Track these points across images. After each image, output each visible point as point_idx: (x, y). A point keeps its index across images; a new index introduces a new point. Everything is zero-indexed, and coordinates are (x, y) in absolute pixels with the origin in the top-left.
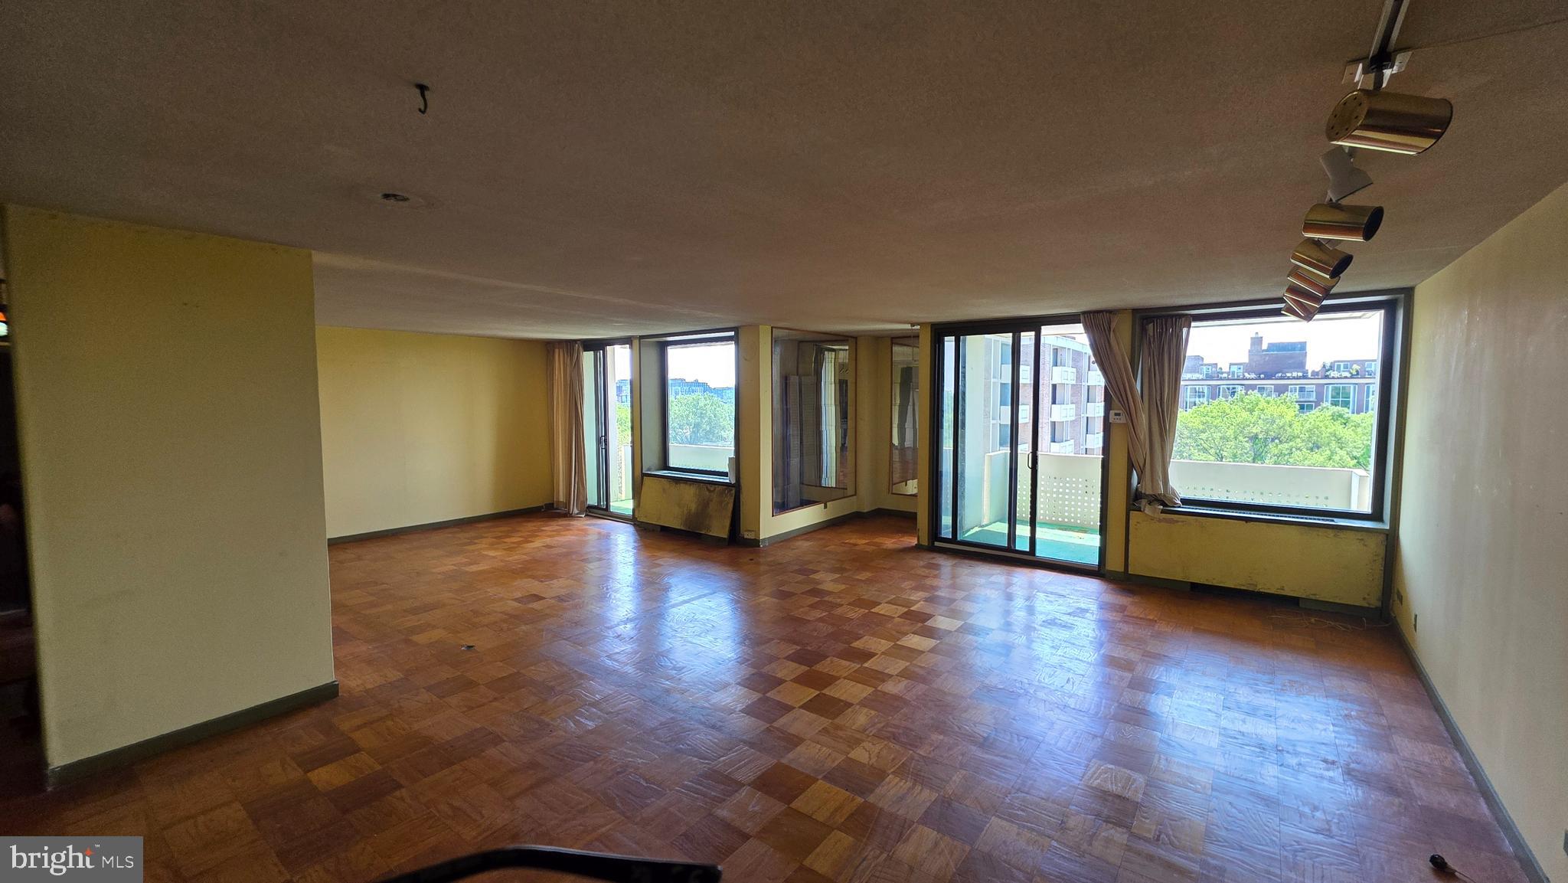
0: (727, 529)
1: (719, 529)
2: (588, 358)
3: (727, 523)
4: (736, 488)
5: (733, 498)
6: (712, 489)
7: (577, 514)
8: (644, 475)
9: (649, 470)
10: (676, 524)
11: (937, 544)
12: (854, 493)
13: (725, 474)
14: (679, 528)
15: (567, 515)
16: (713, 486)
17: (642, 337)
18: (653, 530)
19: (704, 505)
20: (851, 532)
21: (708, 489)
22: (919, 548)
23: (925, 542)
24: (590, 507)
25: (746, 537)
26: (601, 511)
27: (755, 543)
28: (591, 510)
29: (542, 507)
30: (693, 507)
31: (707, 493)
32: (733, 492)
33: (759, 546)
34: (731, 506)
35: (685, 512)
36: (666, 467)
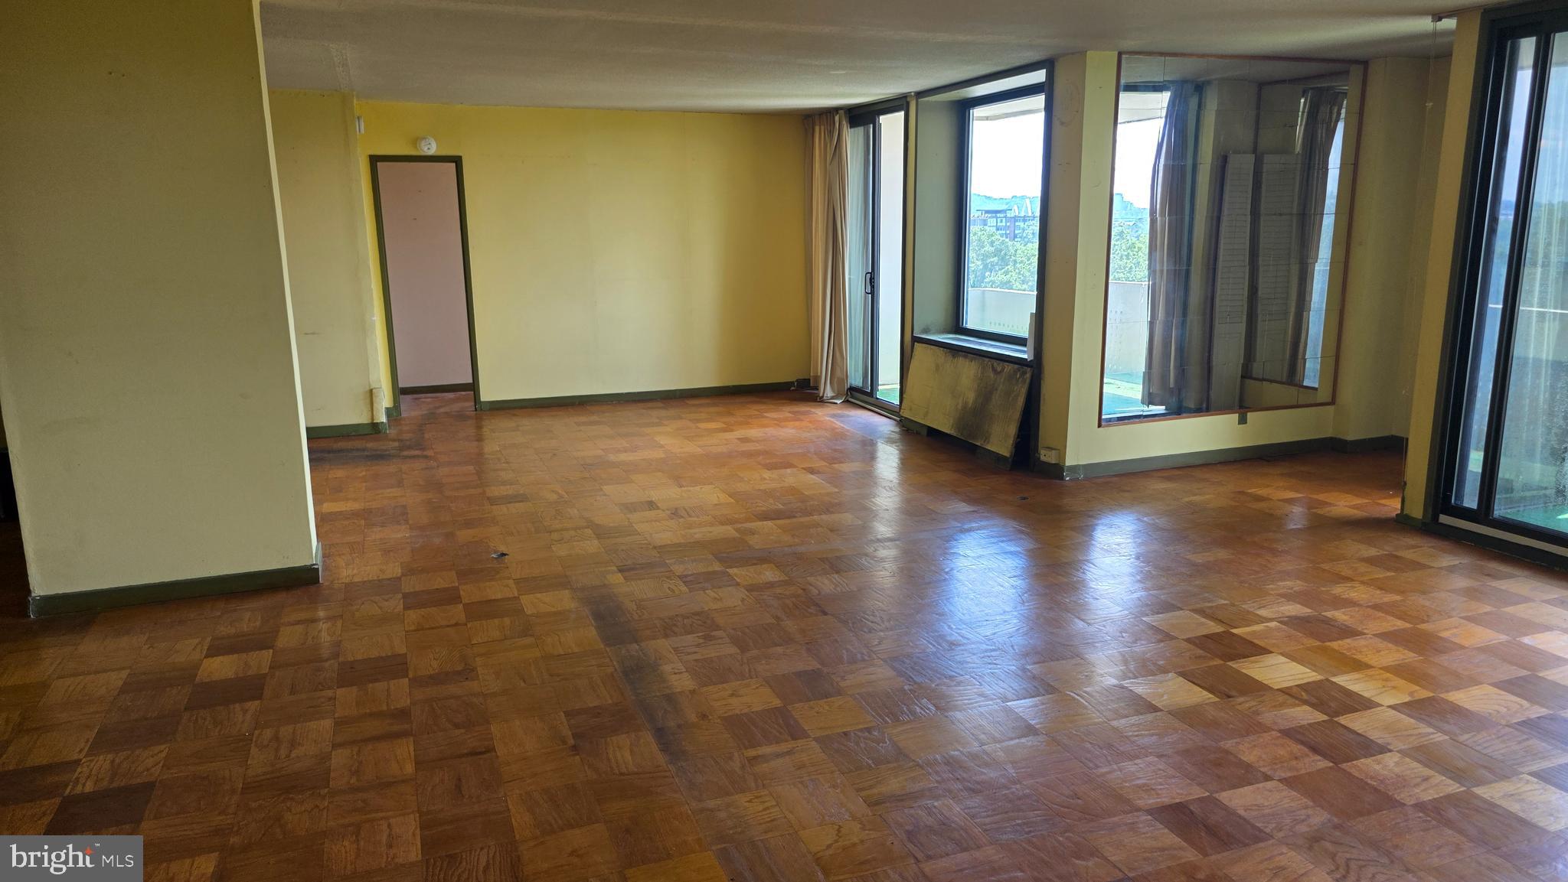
0: (1011, 441)
1: (1001, 441)
2: (852, 139)
3: (1012, 430)
4: (1035, 369)
5: (1026, 386)
6: (999, 369)
7: (832, 398)
8: (916, 340)
9: (926, 331)
10: (945, 426)
11: (1444, 519)
12: (1329, 400)
13: (1020, 341)
14: (948, 432)
15: (817, 399)
16: (1001, 363)
17: (920, 94)
18: (918, 433)
19: (985, 395)
20: (1282, 475)
21: (994, 370)
22: (1402, 523)
23: (1417, 511)
24: (853, 390)
25: (1043, 458)
26: (862, 396)
27: (1056, 471)
28: (854, 393)
29: (792, 383)
30: (971, 397)
31: (992, 375)
32: (1028, 375)
33: (1062, 478)
34: (1021, 402)
35: (960, 407)
36: (958, 328)
